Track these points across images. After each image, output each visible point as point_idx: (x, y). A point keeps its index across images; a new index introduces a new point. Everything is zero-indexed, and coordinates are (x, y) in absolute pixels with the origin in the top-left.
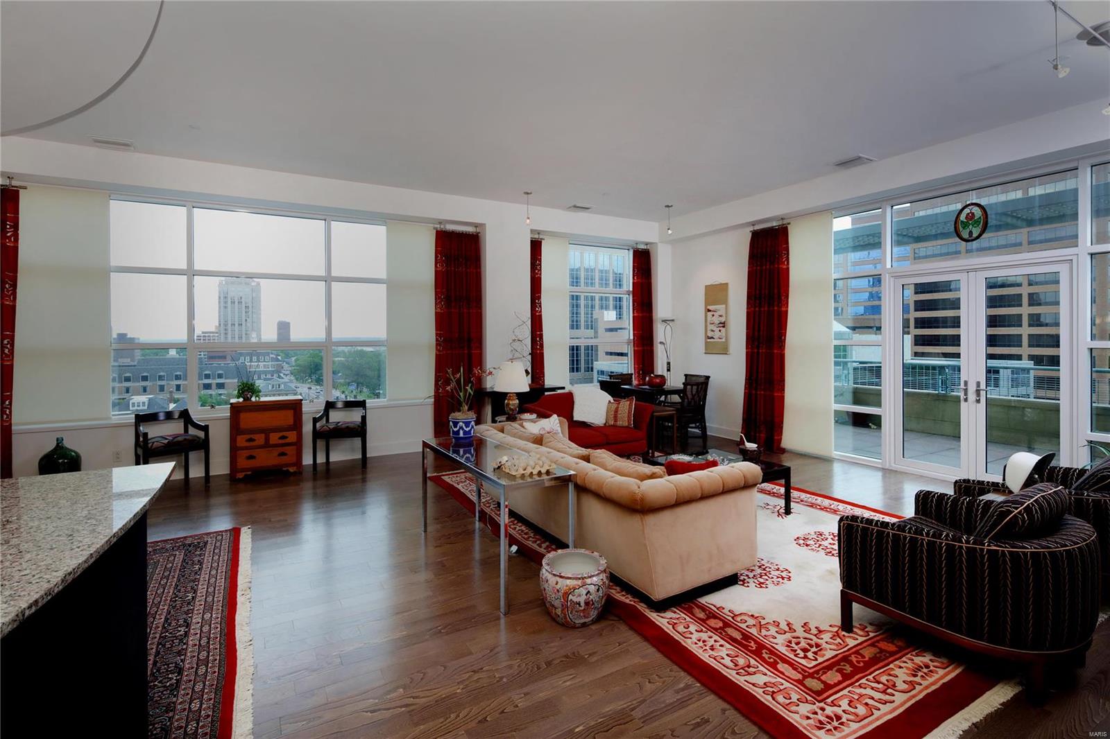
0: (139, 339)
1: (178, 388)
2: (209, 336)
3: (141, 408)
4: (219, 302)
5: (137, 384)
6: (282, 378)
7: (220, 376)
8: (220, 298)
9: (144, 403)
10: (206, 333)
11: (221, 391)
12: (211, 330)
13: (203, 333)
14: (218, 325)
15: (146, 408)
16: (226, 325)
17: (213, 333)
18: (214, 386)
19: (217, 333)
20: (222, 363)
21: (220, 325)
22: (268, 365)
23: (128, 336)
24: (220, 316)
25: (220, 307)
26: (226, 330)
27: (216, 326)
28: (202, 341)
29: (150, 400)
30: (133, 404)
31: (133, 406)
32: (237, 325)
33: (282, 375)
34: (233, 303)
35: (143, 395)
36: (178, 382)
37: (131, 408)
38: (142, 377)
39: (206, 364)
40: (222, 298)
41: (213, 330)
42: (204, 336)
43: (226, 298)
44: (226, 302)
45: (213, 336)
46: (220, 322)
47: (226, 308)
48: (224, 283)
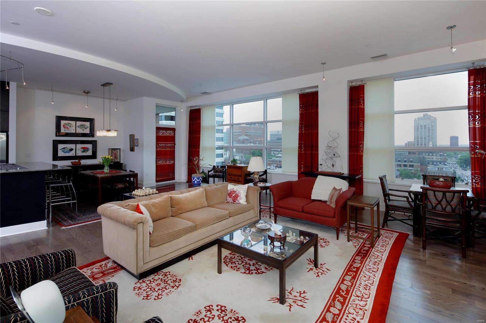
2: (411, 144)
4: (415, 128)
6: (447, 165)
8: (415, 126)
10: (409, 142)
11: (411, 168)
12: (412, 141)
13: (408, 142)
16: (418, 138)
17: (413, 142)
18: (408, 166)
20: (413, 156)
22: (438, 158)
24: (415, 134)
25: (415, 131)
26: (418, 141)
27: (414, 139)
28: (408, 146)
32: (423, 139)
33: (446, 163)
34: (422, 128)
39: (405, 156)
42: (408, 144)
43: (418, 126)
44: (418, 128)
45: (413, 144)
46: (415, 137)
47: (418, 131)
48: (417, 119)
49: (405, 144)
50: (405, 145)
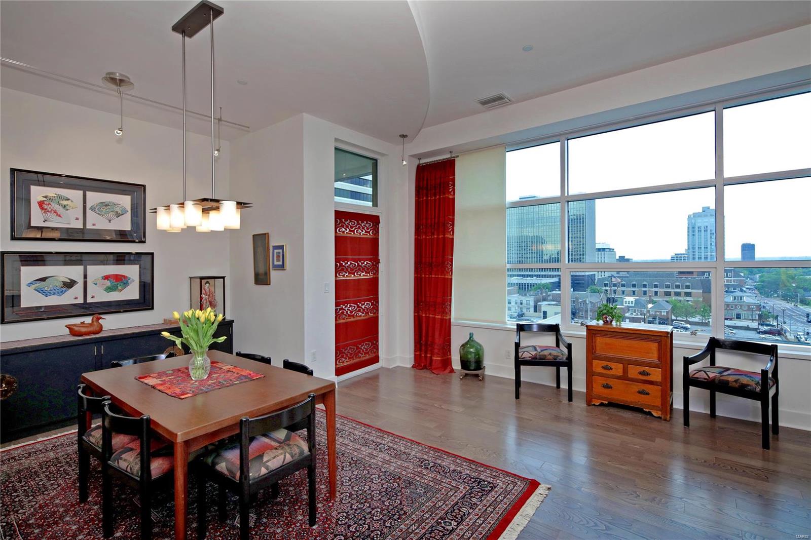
0: (632, 259)
1: (656, 293)
2: (680, 257)
3: (630, 305)
4: (688, 232)
5: (630, 289)
6: (745, 292)
7: (688, 287)
8: (689, 228)
9: (632, 302)
11: (688, 298)
12: (682, 253)
13: (676, 254)
14: (687, 248)
15: (633, 305)
16: (694, 248)
17: (684, 254)
18: (683, 294)
19: (687, 254)
20: (690, 277)
21: (689, 248)
22: (731, 280)
23: (626, 258)
24: (688, 242)
25: (688, 235)
26: (694, 252)
27: (686, 249)
28: (675, 261)
29: (636, 300)
30: (626, 301)
31: (626, 303)
32: (703, 248)
33: (744, 289)
34: (700, 231)
35: (632, 296)
36: (656, 290)
37: (624, 305)
38: (643, 284)
39: (677, 278)
40: (691, 228)
41: (684, 252)
42: (677, 257)
43: (693, 228)
44: (693, 231)
45: (683, 257)
46: (689, 246)
47: (694, 235)
48: (692, 216)
49: (670, 258)
50: (672, 259)
